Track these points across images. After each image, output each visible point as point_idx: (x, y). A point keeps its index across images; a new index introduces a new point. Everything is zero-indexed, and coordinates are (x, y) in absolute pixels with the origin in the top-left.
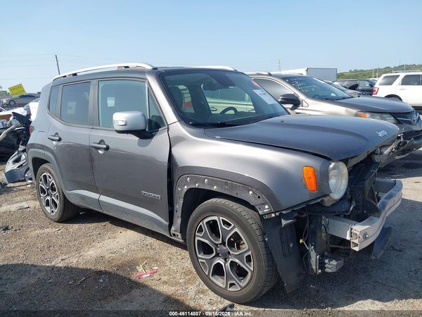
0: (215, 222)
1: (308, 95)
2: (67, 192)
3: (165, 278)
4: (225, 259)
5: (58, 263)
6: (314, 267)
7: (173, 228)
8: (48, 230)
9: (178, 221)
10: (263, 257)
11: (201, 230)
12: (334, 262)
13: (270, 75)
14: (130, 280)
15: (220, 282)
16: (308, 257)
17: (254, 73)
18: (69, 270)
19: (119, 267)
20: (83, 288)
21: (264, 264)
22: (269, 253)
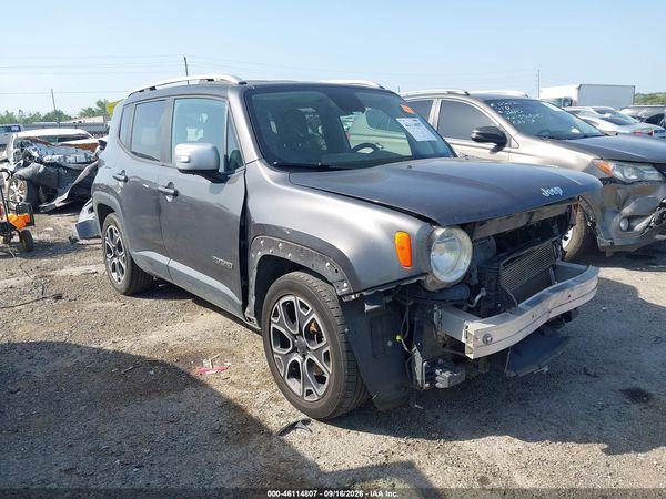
0: (291, 302)
1: (522, 130)
2: (134, 253)
3: (233, 378)
4: (304, 357)
5: (108, 346)
6: (419, 379)
7: (247, 310)
8: (110, 304)
9: (252, 300)
10: (343, 355)
11: (276, 315)
12: (447, 374)
13: (467, 95)
14: (188, 375)
15: (295, 386)
16: (412, 363)
17: (444, 91)
18: (118, 354)
19: (181, 359)
20: (126, 379)
21: (343, 364)
22: (349, 351)
